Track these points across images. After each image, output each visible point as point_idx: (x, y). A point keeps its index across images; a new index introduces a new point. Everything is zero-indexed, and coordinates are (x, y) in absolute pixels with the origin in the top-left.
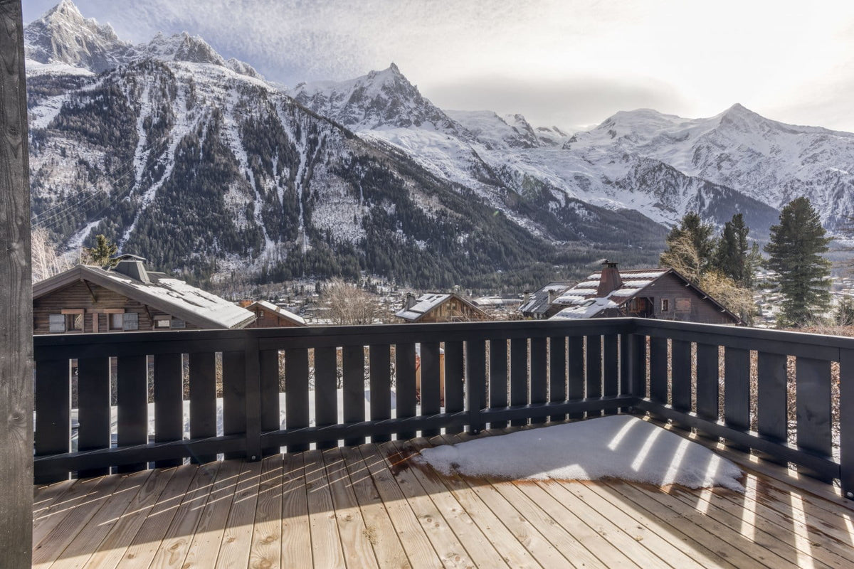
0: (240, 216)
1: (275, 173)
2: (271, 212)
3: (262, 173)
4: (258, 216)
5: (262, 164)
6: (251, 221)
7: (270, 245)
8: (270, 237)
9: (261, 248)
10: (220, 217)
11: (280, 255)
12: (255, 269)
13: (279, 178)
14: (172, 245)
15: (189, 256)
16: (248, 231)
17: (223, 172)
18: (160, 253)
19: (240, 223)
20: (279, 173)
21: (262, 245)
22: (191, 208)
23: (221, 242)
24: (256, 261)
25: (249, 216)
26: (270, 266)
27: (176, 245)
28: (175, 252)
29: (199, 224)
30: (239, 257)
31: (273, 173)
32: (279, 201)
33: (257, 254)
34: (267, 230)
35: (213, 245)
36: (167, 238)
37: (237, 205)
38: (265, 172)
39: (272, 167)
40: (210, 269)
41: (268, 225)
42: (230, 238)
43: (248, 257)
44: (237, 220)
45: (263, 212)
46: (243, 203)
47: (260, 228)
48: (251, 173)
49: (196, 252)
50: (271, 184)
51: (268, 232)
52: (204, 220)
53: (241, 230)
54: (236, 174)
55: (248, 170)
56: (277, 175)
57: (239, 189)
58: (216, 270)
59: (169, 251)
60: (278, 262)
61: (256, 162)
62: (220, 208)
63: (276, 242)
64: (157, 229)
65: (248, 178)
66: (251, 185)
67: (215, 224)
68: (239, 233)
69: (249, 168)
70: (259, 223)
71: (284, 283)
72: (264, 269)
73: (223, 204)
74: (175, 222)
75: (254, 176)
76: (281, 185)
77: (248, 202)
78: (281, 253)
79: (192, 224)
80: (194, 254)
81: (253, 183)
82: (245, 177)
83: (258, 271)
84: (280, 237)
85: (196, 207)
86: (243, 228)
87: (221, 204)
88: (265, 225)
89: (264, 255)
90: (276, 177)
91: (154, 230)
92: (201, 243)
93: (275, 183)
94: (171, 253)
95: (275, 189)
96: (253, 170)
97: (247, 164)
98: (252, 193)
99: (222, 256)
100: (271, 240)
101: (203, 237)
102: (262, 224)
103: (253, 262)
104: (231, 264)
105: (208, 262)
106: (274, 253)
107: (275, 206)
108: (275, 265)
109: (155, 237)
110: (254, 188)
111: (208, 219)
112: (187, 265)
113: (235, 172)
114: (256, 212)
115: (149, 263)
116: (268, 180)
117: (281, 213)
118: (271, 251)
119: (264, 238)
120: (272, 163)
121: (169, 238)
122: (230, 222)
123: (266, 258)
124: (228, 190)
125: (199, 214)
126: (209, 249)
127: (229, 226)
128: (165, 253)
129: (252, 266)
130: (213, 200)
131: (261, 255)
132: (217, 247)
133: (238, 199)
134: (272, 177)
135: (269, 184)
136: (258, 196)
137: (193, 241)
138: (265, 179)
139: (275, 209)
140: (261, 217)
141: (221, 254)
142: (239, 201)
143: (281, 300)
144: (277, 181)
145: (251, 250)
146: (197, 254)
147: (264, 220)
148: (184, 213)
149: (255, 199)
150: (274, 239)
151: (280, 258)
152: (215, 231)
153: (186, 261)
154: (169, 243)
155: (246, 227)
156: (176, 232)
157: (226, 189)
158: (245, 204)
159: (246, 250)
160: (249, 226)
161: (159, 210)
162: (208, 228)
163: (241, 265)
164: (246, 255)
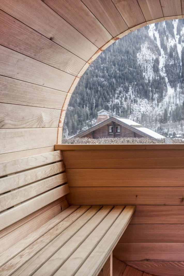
0: (149, 69)
1: (175, 32)
2: (172, 65)
3: (165, 34)
4: (162, 69)
5: (165, 26)
6: (157, 73)
7: (170, 91)
8: (170, 85)
9: (164, 94)
10: (134, 71)
11: (178, 99)
12: (159, 111)
13: (178, 37)
14: (101, 95)
15: (112, 102)
16: (154, 81)
17: (137, 36)
18: (93, 100)
19: (149, 75)
20: (179, 33)
21: (164, 92)
22: (115, 65)
23: (135, 91)
24: (160, 104)
25: (156, 69)
26: (170, 109)
27: (104, 94)
28: (103, 99)
29: (120, 77)
30: (147, 102)
31: (173, 33)
32: (178, 56)
33: (161, 99)
34: (169, 79)
35: (129, 93)
36: (98, 88)
37: (147, 61)
38: (167, 33)
39: (173, 28)
40: (127, 111)
41: (169, 75)
42: (141, 87)
43: (154, 102)
44: (147, 73)
45: (166, 66)
46: (151, 59)
47: (163, 78)
48: (157, 35)
49: (117, 98)
50: (172, 42)
51: (170, 82)
52: (123, 75)
53: (149, 80)
54: (147, 37)
55: (155, 32)
56: (177, 35)
57: (148, 48)
58: (131, 112)
59: (99, 98)
60: (177, 105)
61: (161, 26)
62: (134, 65)
63: (176, 89)
64: (91, 83)
65: (155, 39)
66: (157, 44)
67: (130, 76)
68: (148, 84)
69: (156, 31)
70: (163, 74)
71: (180, 122)
72: (166, 111)
73: (136, 61)
74: (103, 77)
75: (160, 37)
76: (179, 43)
77: (155, 58)
78: (179, 98)
79: (115, 77)
80: (116, 100)
81: (158, 43)
82: (152, 38)
83: (161, 113)
84: (178, 85)
85: (118, 65)
86: (151, 79)
87: (135, 60)
88: (167, 76)
89: (166, 99)
90: (176, 36)
91: (90, 83)
92: (120, 92)
93: (176, 41)
94: (100, 100)
95: (175, 46)
96: (159, 32)
97: (155, 28)
98: (158, 50)
99: (135, 101)
100: (172, 88)
101: (122, 87)
102: (165, 75)
103: (158, 105)
104: (141, 108)
105: (125, 106)
106: (173, 97)
107: (175, 60)
108: (174, 107)
109: (90, 89)
110: (160, 46)
111: (126, 73)
112: (111, 109)
113: (146, 35)
114: (161, 65)
115: (86, 108)
116: (170, 40)
117: (179, 65)
118: (172, 96)
119: (166, 86)
120: (173, 25)
121: (99, 89)
122: (141, 75)
123: (168, 102)
124: (140, 50)
125: (119, 70)
126: (126, 96)
127: (141, 78)
128: (96, 100)
129: (156, 109)
130: (130, 59)
131: (164, 100)
132: (131, 94)
133: (147, 56)
134: (173, 36)
135: (171, 43)
136: (162, 52)
137: (115, 90)
138: (167, 39)
139: (175, 62)
140: (164, 69)
141: (135, 100)
142: (148, 58)
143: (178, 136)
144: (177, 40)
145: (156, 96)
146: (118, 100)
147: (167, 71)
148: (109, 70)
149: (160, 55)
150: (174, 86)
151: (178, 102)
152: (130, 83)
153: (110, 106)
154: (99, 92)
155: (153, 78)
156: (104, 84)
157: (139, 49)
158: (153, 59)
159: (153, 96)
160: (155, 78)
161: (93, 68)
162: (125, 80)
163: (149, 108)
164: (153, 99)
